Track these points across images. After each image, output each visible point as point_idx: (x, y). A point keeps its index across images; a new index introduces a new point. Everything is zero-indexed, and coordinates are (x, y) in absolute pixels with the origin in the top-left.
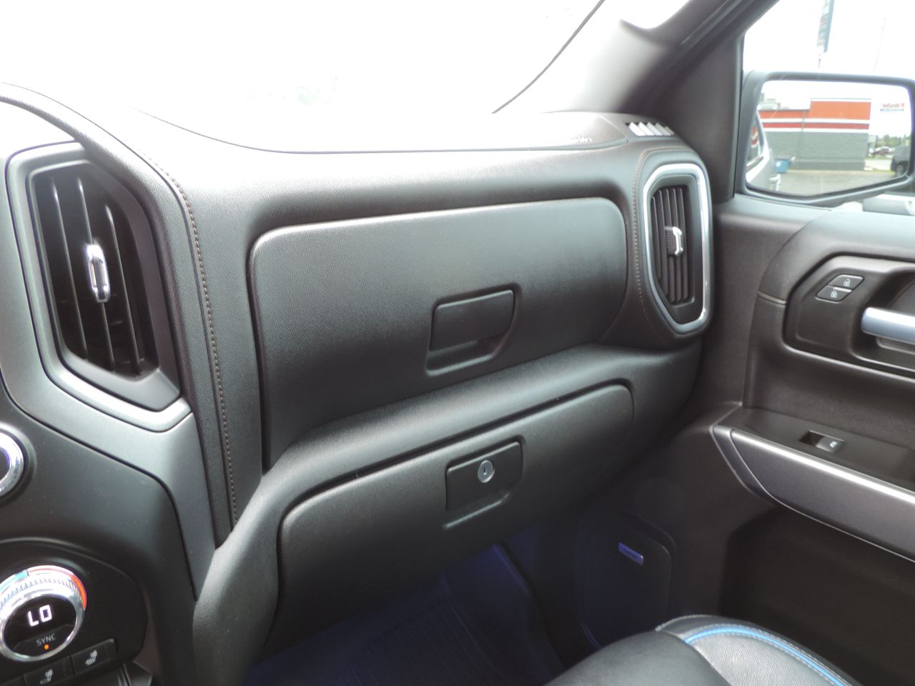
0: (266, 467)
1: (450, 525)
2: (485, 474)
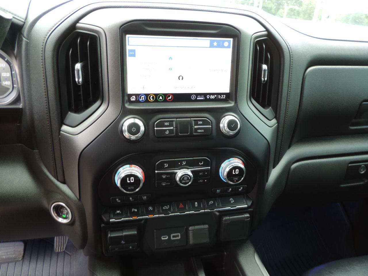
0: (289, 147)
1: (342, 186)
2: (362, 170)
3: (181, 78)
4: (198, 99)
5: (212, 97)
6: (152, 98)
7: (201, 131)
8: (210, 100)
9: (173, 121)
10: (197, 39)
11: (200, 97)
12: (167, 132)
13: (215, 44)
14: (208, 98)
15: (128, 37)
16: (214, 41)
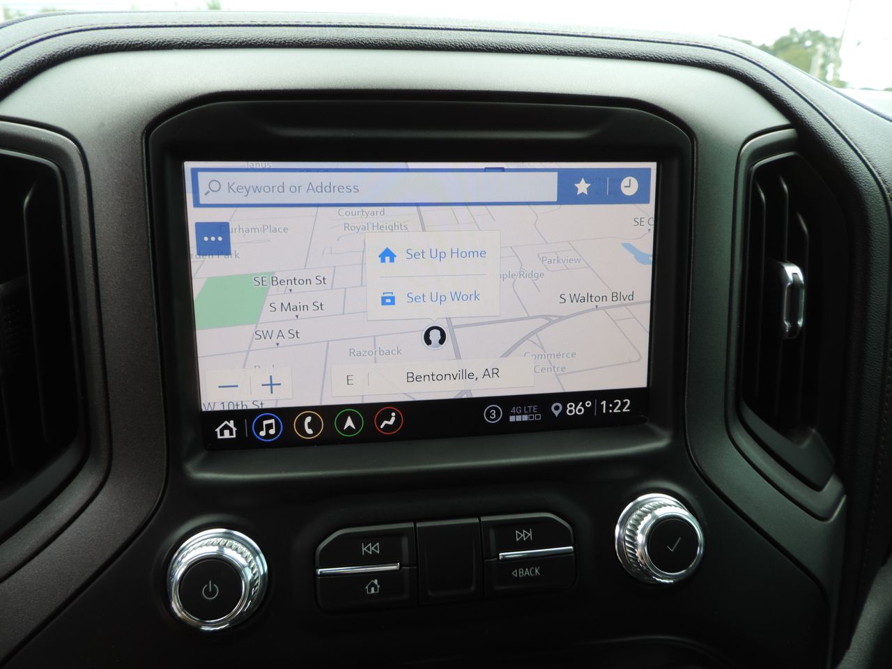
3: (435, 336)
4: (512, 419)
5: (574, 409)
6: (310, 425)
7: (528, 572)
8: (567, 424)
9: (398, 534)
10: (502, 170)
11: (522, 414)
12: (373, 585)
13: (582, 187)
14: (557, 413)
15: (195, 172)
16: (578, 175)
